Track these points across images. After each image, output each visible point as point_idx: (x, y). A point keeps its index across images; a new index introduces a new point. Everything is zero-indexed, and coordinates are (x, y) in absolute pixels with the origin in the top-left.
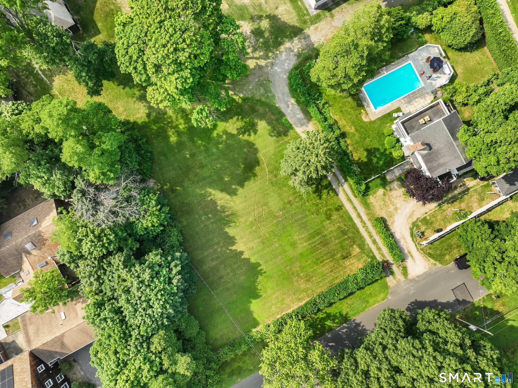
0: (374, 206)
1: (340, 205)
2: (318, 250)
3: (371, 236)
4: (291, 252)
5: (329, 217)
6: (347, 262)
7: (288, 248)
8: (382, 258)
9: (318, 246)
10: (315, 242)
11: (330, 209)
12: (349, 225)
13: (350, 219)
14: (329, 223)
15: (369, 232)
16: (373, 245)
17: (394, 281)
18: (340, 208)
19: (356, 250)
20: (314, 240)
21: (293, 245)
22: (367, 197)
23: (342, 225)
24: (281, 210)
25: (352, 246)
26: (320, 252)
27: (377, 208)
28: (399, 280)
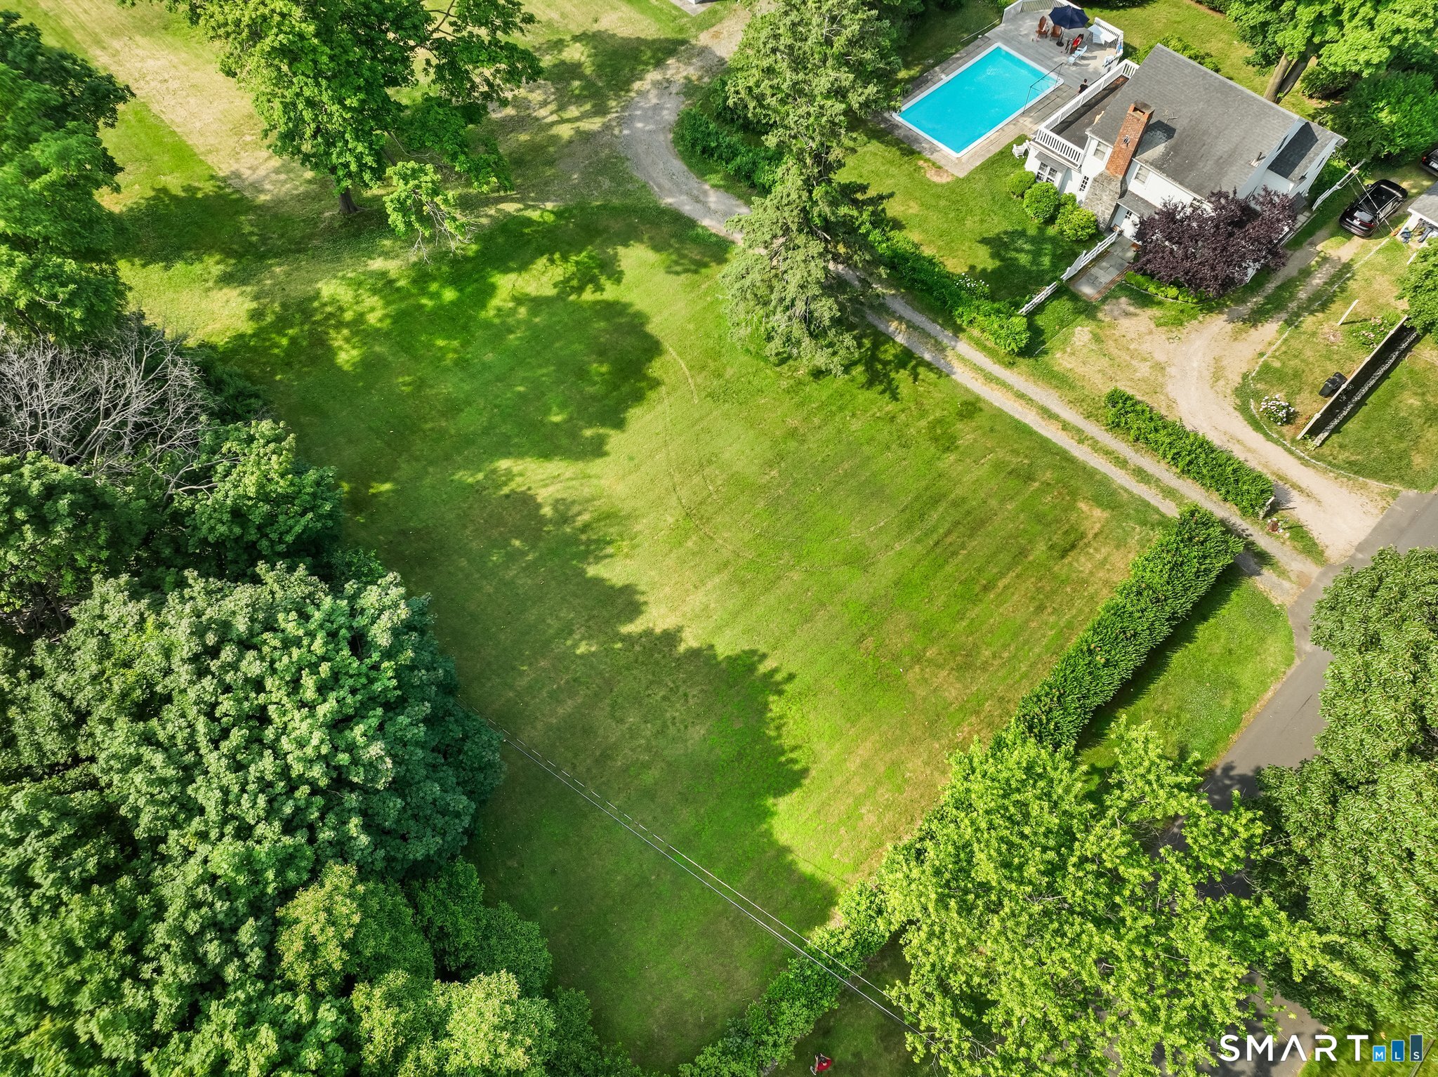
0: (1082, 377)
3: (1122, 463)
4: (860, 586)
5: (947, 444)
6: (1082, 564)
7: (841, 574)
10: (934, 529)
11: (939, 421)
12: (1030, 448)
13: (1022, 430)
14: (958, 461)
15: (1107, 453)
16: (1143, 486)
17: (1286, 584)
18: (971, 408)
19: (1093, 516)
20: (927, 525)
21: (859, 560)
22: (1046, 358)
23: (1002, 455)
24: (770, 464)
25: (1071, 507)
26: (967, 557)
27: (1093, 377)
28: (1301, 575)
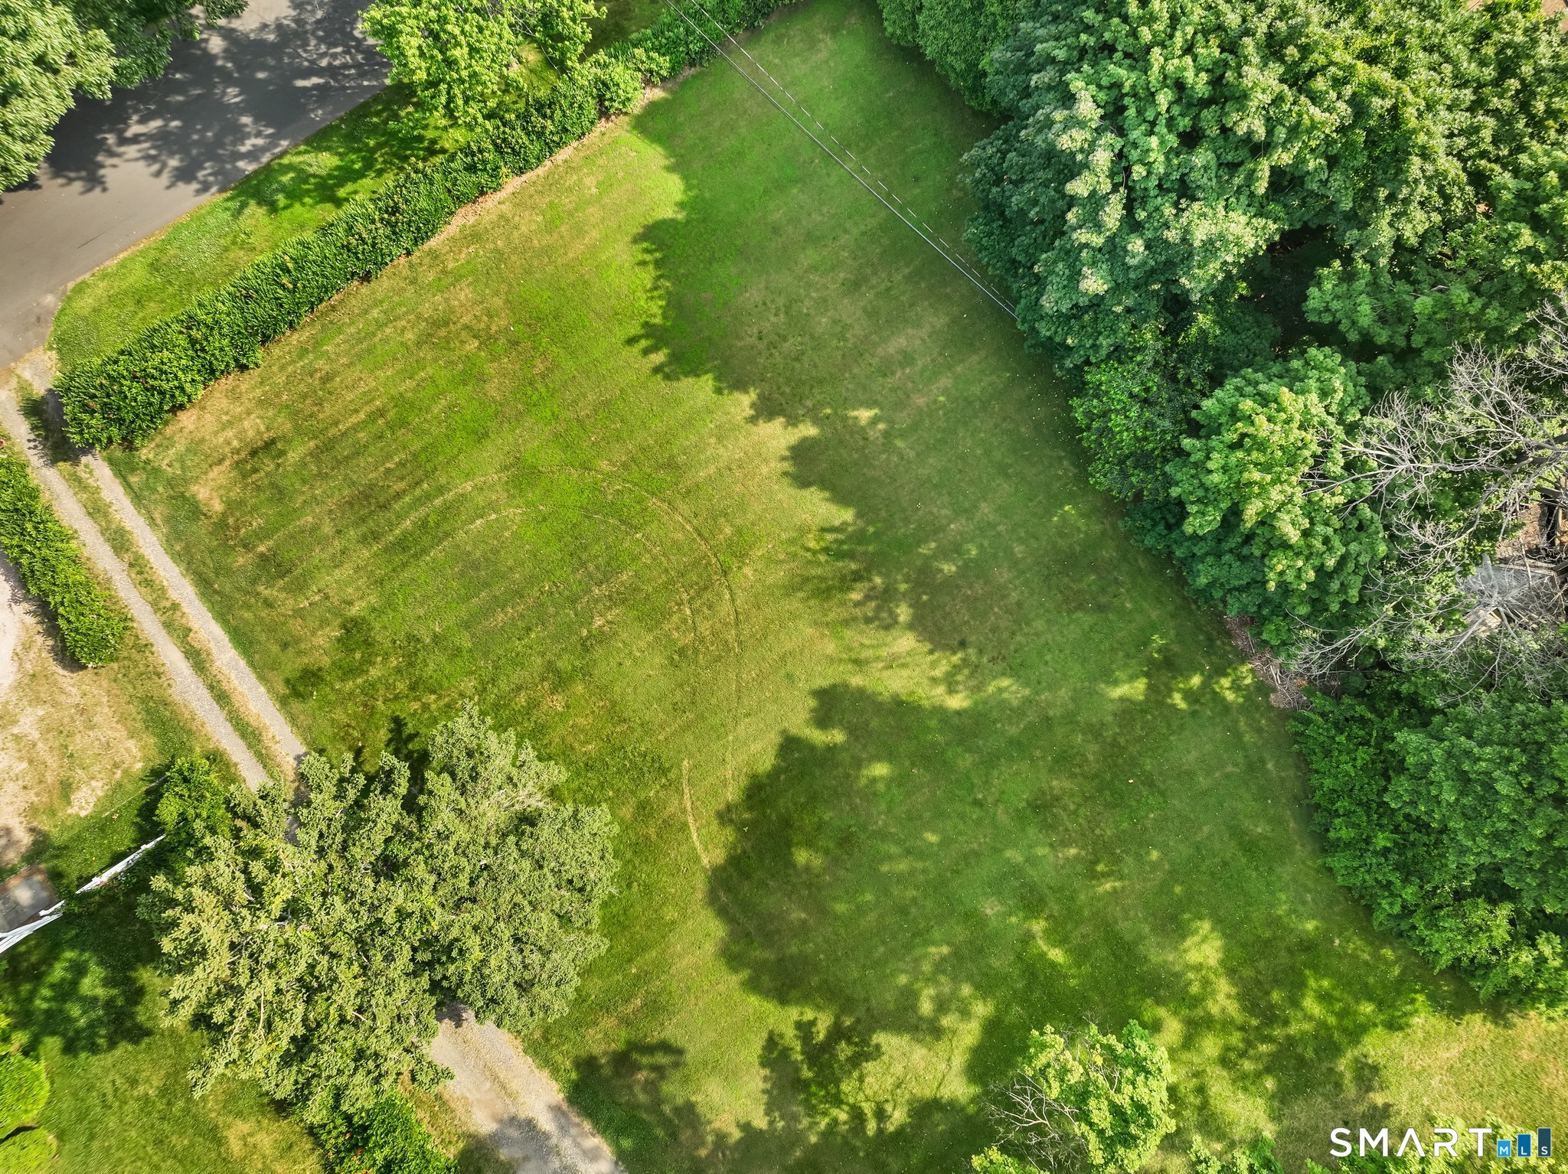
0: (123, 719)
1: (296, 706)
2: (402, 464)
3: (138, 565)
4: (532, 440)
5: (355, 634)
6: (254, 427)
7: (549, 457)
8: (80, 470)
9: (401, 486)
10: (419, 502)
11: (350, 672)
12: (248, 606)
14: (350, 603)
15: (148, 583)
16: (128, 525)
17: (27, 375)
18: (299, 688)
19: (210, 491)
20: (422, 511)
21: (523, 475)
22: (157, 761)
23: (288, 604)
24: (602, 638)
25: (232, 506)
26: (389, 457)
27: (104, 715)
